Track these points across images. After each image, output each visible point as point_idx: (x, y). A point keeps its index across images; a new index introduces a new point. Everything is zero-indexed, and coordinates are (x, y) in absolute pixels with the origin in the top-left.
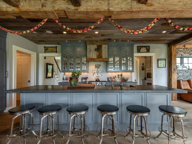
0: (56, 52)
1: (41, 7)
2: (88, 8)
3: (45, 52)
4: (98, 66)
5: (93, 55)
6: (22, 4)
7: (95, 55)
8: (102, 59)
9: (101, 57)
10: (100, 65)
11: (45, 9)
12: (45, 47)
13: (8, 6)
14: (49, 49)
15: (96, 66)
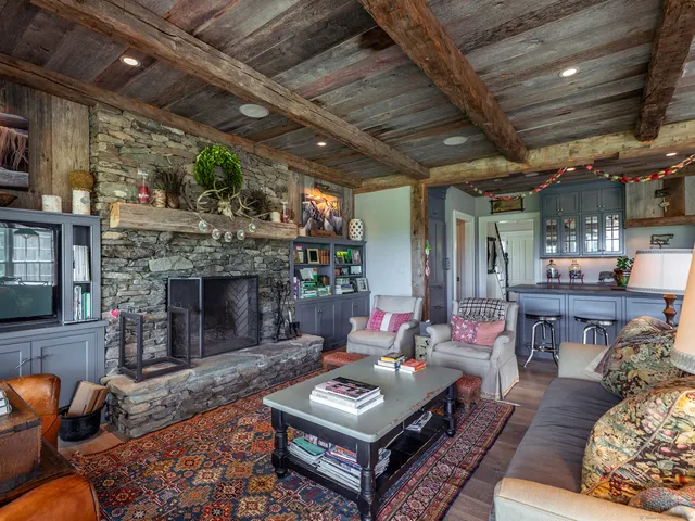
0: (522, 210)
1: (567, 155)
2: (676, 138)
3: (492, 213)
4: (661, 238)
5: (649, 207)
6: (533, 157)
7: (657, 207)
8: (683, 218)
9: (681, 213)
10: (671, 236)
11: (576, 156)
12: (492, 201)
13: (509, 163)
14: (503, 204)
15: (655, 238)
